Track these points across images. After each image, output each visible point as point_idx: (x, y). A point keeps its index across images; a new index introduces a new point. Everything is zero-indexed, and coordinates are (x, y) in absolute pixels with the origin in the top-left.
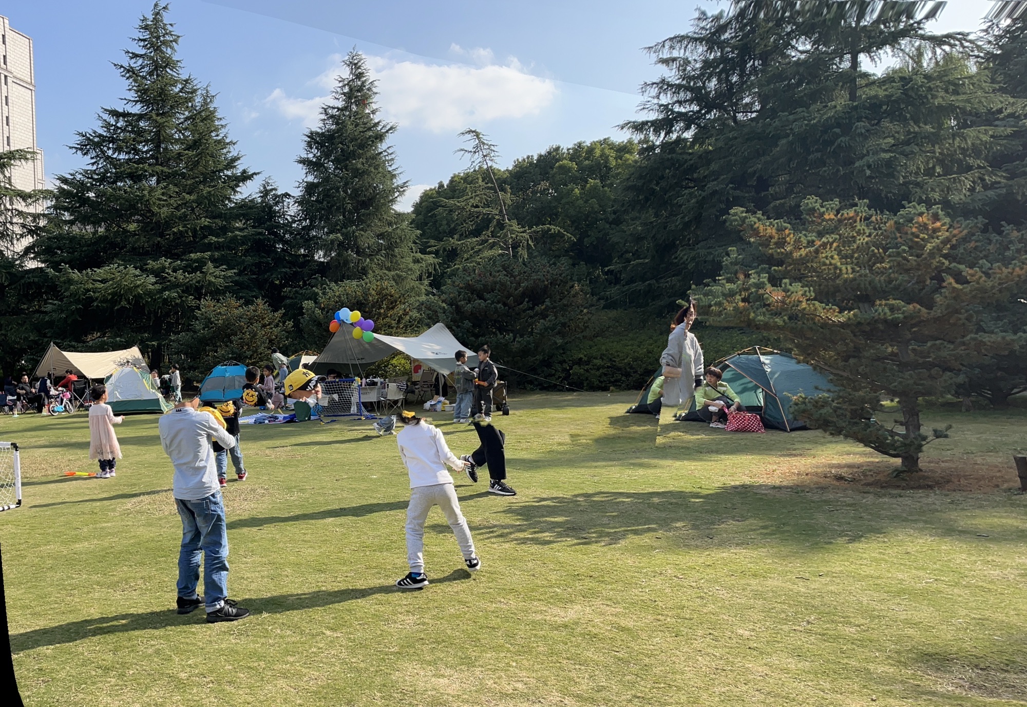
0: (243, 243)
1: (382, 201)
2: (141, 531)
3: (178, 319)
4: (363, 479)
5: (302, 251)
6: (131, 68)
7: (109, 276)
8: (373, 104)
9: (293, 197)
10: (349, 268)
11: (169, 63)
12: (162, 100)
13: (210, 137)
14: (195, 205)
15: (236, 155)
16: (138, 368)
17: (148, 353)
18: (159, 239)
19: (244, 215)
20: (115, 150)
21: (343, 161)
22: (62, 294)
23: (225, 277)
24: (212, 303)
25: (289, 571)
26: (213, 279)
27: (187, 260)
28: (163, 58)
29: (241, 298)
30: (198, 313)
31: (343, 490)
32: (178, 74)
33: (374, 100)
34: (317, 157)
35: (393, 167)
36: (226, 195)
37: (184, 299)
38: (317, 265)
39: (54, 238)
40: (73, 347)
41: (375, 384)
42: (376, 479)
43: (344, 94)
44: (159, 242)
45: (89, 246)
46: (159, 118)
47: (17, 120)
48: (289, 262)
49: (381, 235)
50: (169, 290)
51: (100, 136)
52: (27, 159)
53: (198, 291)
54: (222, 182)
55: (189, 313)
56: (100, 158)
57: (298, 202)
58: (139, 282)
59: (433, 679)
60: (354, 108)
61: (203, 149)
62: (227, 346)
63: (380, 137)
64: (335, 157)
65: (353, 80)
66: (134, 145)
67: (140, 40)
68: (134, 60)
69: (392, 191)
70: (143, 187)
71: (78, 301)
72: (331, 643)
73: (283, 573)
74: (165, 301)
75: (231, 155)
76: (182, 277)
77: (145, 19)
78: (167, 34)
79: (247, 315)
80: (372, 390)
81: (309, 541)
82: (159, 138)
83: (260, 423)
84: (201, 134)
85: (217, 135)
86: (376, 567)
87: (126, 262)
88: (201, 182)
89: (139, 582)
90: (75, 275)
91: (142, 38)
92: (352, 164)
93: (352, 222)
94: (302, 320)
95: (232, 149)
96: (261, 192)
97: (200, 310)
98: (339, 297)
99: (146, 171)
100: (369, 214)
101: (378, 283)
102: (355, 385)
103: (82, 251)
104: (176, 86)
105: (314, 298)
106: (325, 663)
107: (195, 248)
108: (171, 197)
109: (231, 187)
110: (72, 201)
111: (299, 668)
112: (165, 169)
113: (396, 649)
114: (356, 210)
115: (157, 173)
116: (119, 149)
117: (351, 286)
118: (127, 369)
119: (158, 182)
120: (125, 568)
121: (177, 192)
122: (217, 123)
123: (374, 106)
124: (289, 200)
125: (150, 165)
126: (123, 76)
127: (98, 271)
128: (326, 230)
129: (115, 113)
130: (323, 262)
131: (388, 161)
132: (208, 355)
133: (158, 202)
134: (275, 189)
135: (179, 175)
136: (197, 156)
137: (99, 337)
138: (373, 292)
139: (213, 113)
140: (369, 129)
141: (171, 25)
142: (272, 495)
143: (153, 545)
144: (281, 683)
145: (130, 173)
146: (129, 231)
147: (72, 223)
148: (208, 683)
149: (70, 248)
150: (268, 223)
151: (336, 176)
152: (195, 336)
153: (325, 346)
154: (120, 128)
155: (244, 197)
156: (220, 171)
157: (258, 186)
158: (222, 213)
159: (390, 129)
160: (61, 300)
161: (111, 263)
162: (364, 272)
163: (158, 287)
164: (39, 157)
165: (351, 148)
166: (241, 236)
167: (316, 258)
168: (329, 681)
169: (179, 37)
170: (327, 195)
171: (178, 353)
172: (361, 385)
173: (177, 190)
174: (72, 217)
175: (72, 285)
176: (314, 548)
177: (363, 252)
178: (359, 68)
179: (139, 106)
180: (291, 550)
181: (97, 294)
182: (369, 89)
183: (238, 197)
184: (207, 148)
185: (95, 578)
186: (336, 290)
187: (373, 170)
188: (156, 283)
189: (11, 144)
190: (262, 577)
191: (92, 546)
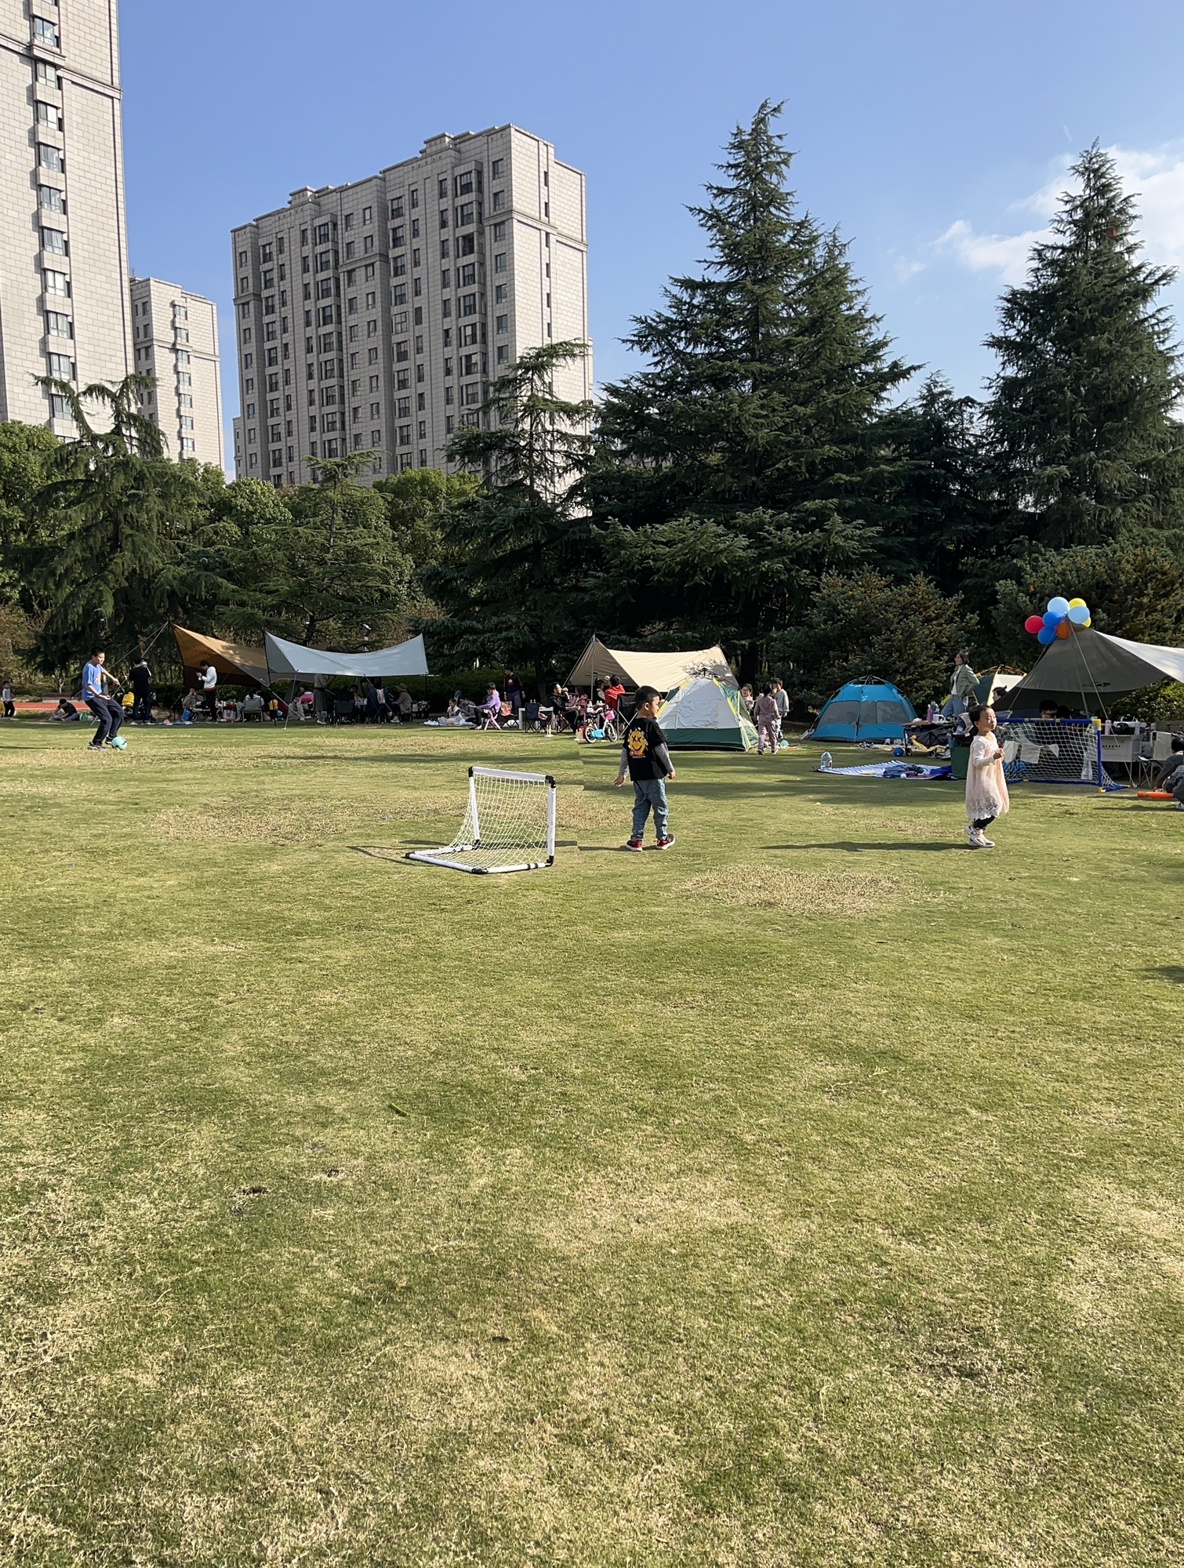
0: (892, 483)
1: (1147, 405)
2: (705, 924)
3: (783, 605)
4: (1056, 882)
5: (996, 495)
6: (716, 211)
7: (677, 536)
8: (1129, 237)
9: (981, 404)
10: (1082, 525)
11: (775, 198)
12: (762, 258)
13: (839, 311)
14: (812, 422)
15: (881, 338)
16: (719, 680)
17: (736, 656)
18: (754, 479)
19: (894, 438)
20: (688, 342)
21: (1070, 339)
22: (608, 562)
23: (861, 538)
24: (840, 581)
25: (921, 1011)
26: (840, 542)
27: (798, 511)
28: (763, 191)
29: (890, 573)
30: (816, 596)
31: (1018, 896)
32: (788, 215)
33: (1130, 230)
34: (1024, 335)
35: (1168, 344)
36: (863, 405)
37: (793, 573)
38: (1021, 520)
39: (599, 478)
40: (623, 642)
41: (1129, 731)
42: (1077, 883)
43: (1074, 222)
44: (753, 483)
45: (648, 489)
46: (756, 287)
47: (562, 297)
48: (971, 514)
49: (1144, 464)
50: (770, 559)
51: (668, 319)
52: (574, 355)
53: (816, 561)
54: (858, 384)
55: (803, 597)
56: (667, 354)
57: (989, 413)
58: (722, 546)
59: (1133, 1210)
60: (1093, 245)
61: (826, 333)
62: (864, 651)
63: (1143, 293)
64: (1057, 333)
65: (1091, 198)
66: (717, 331)
67: (731, 166)
68: (719, 199)
69: (1167, 387)
70: (730, 397)
71: (631, 573)
72: (977, 1129)
73: (912, 1013)
74: (764, 576)
75: (872, 339)
76: (791, 537)
77: (740, 132)
78: (772, 152)
79: (898, 602)
80: (1122, 741)
81: (958, 970)
82: (757, 319)
83: (893, 776)
84: (823, 307)
85: (850, 308)
86: (1062, 1024)
87: (703, 514)
88: (822, 385)
89: (699, 997)
90: (628, 533)
91: (732, 162)
92: (1090, 343)
93: (1089, 445)
94: (994, 613)
95: (874, 329)
96: (923, 398)
97: (820, 592)
98: (1063, 574)
99: (735, 371)
100: (1122, 429)
101: (1138, 551)
102: (1091, 730)
103: (638, 497)
104: (784, 235)
105: (1017, 575)
106: (963, 1157)
107: (812, 491)
108: (774, 410)
109: (872, 392)
110: (624, 422)
111: (922, 1157)
112: (766, 367)
113: (1081, 1154)
114: (1096, 421)
115: (753, 373)
116: (695, 340)
117: (1086, 556)
118: (703, 681)
119: (754, 388)
120: (680, 976)
121: (784, 403)
122: (850, 288)
123: (1131, 240)
124: (973, 410)
125: (741, 361)
126: (702, 225)
127: (661, 527)
128: (1038, 458)
129: (689, 285)
130: (1034, 514)
131: (1158, 333)
132: (833, 665)
133: (754, 420)
134: (949, 393)
135: (788, 375)
136: (816, 343)
137: (662, 629)
138: (1128, 567)
139: (843, 272)
140: (1122, 280)
141: (780, 137)
142: (903, 892)
143: (721, 946)
144: (889, 1173)
145: (712, 375)
146: (709, 466)
147: (623, 454)
148: (782, 1154)
149: (621, 493)
150: (935, 449)
151: (1058, 365)
152: (811, 633)
153: (1035, 659)
154: (697, 307)
155: (893, 407)
156: (853, 366)
157: (919, 388)
158: (857, 434)
159: (1161, 279)
160: (607, 571)
161: (680, 516)
162: (1111, 531)
163: (751, 553)
164: (590, 351)
165: (1088, 315)
166: (890, 473)
167: (1020, 507)
168: (964, 1184)
169: (790, 155)
170: (1040, 398)
171: (784, 659)
172: (1103, 732)
173: (784, 400)
174: (625, 446)
175: (624, 549)
176: (964, 982)
177: (1108, 496)
178: (1102, 176)
179: (726, 270)
180: (927, 980)
181: (659, 564)
182: (1121, 211)
183: (884, 407)
184: (833, 331)
185: (637, 983)
186: (1056, 562)
187: (1129, 351)
188: (749, 547)
189: (553, 334)
190: (880, 1015)
191: (637, 938)
